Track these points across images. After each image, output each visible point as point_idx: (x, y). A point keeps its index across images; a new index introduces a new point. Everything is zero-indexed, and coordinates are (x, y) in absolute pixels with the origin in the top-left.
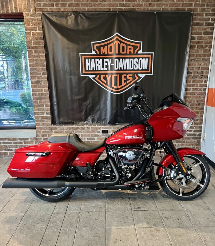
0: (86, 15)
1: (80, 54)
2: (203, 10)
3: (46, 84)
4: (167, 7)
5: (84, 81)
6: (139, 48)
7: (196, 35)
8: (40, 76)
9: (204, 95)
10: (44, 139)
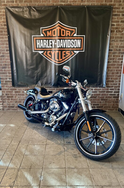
1: (33, 36)
2: (120, 5)
3: (8, 58)
4: (94, 3)
5: (35, 56)
6: (74, 32)
7: (115, 23)
8: (4, 52)
9: (121, 66)
10: (7, 97)
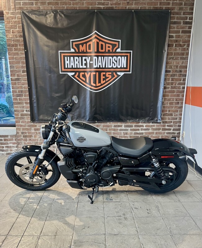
0: (65, 13)
1: (59, 51)
2: (181, 9)
3: (26, 81)
5: (64, 79)
7: (174, 33)
8: (20, 73)
9: (183, 93)
10: (24, 136)
